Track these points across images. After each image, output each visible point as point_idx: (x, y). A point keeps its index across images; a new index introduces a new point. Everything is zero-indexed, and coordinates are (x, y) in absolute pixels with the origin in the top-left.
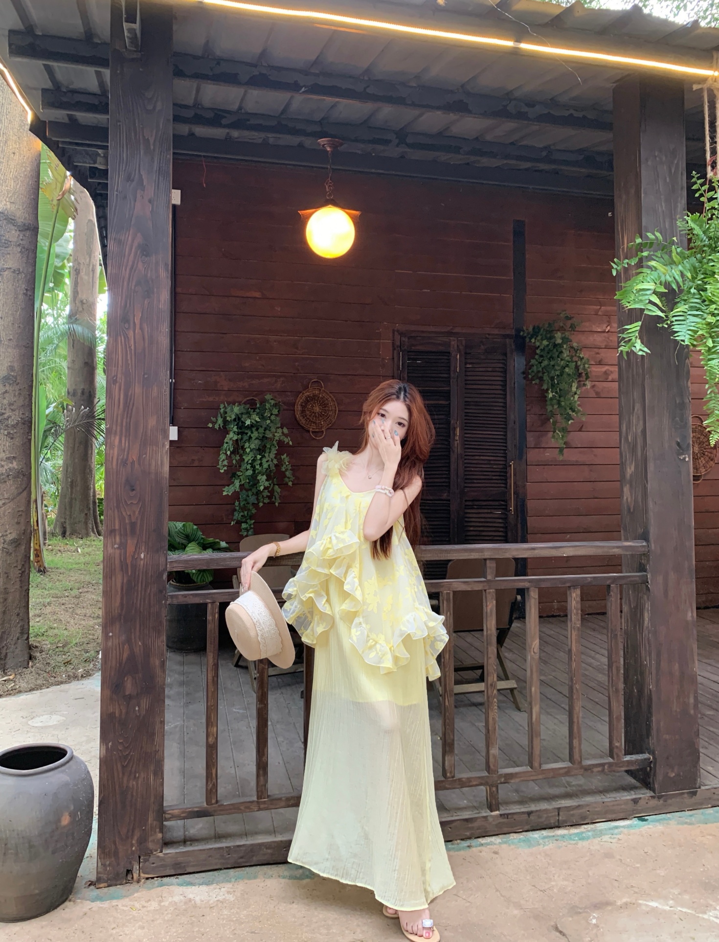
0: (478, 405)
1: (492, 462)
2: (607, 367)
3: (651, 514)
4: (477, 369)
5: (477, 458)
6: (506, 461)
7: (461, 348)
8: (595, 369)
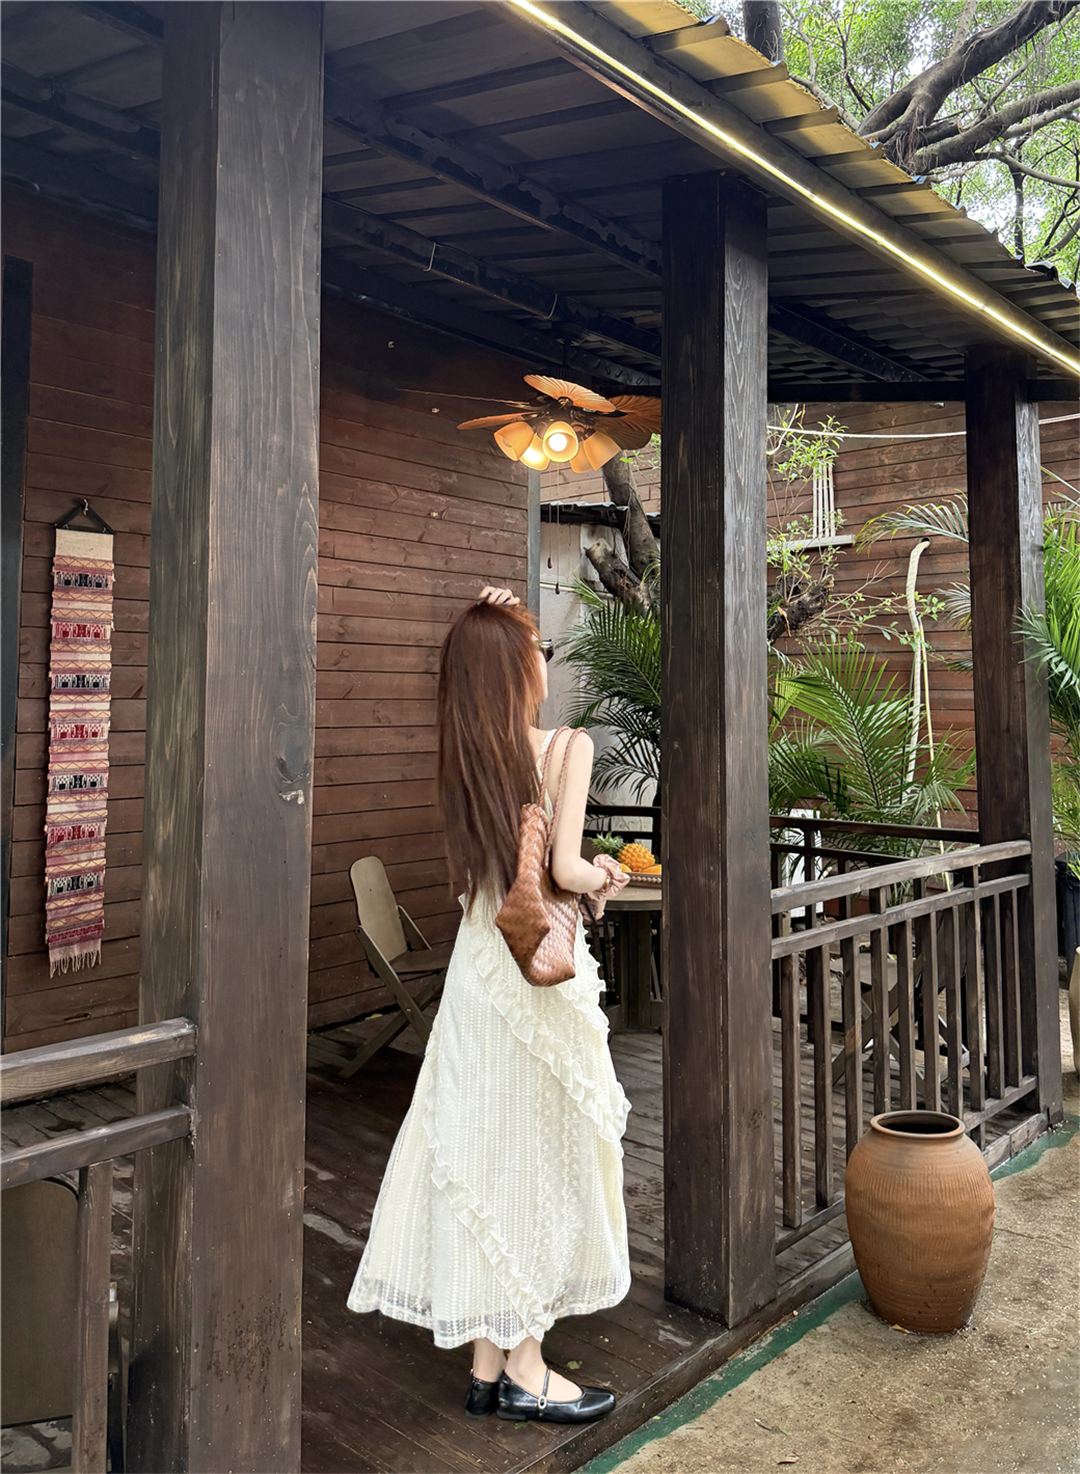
3: (205, 948)
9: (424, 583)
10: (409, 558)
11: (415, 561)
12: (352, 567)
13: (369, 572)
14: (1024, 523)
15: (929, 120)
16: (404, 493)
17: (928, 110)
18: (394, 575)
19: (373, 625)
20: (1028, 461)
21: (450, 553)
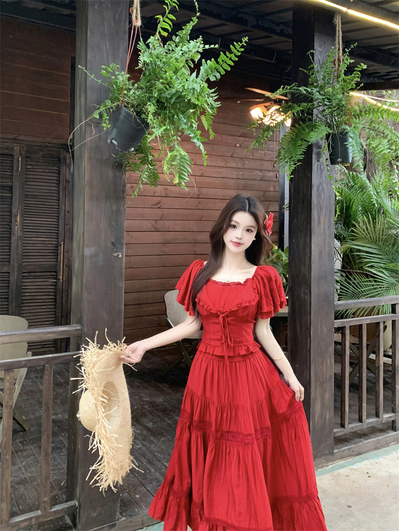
0: (36, 198)
1: (46, 242)
4: (36, 170)
5: (33, 239)
6: (58, 241)
7: (23, 152)
9: (233, 174)
10: (227, 164)
11: (229, 165)
13: (210, 170)
16: (224, 137)
18: (220, 171)
19: (212, 192)
21: (245, 161)
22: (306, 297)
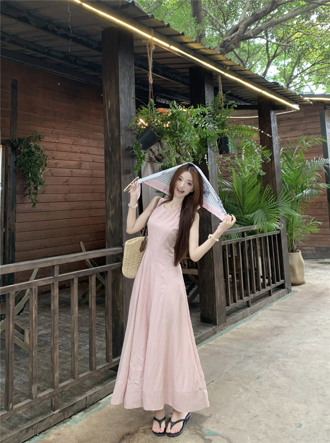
2: (57, 161)
8: (51, 161)
12: (94, 156)
14: (274, 141)
15: (244, 34)
17: (243, 31)
20: (274, 125)
22: (209, 229)
